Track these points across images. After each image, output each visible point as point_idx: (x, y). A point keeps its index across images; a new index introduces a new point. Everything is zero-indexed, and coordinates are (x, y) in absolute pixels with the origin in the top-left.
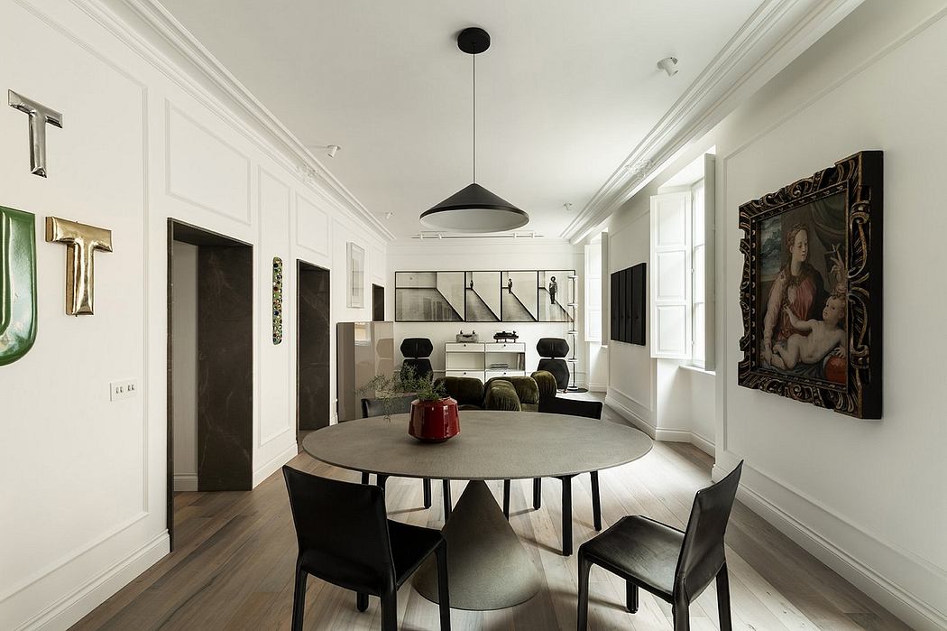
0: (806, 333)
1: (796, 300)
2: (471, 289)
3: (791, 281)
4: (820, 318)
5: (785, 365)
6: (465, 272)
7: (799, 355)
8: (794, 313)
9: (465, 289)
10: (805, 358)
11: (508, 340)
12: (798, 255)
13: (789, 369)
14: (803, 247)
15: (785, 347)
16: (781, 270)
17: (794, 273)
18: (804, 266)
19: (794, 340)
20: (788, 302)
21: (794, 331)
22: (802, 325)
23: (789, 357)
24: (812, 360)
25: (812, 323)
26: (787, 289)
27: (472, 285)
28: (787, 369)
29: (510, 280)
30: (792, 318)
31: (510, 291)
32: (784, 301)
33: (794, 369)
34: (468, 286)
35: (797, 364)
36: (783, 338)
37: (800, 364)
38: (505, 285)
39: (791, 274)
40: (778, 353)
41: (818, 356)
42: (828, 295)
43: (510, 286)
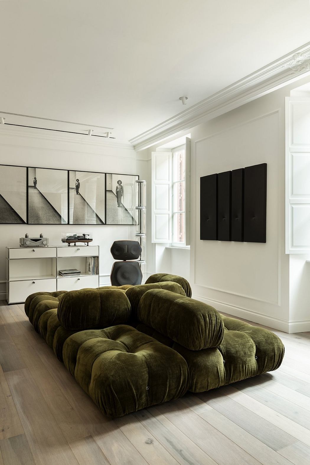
2: (35, 187)
6: (27, 168)
9: (28, 187)
11: (77, 244)
27: (35, 183)
29: (78, 180)
31: (77, 192)
34: (31, 183)
38: (73, 185)
43: (78, 187)
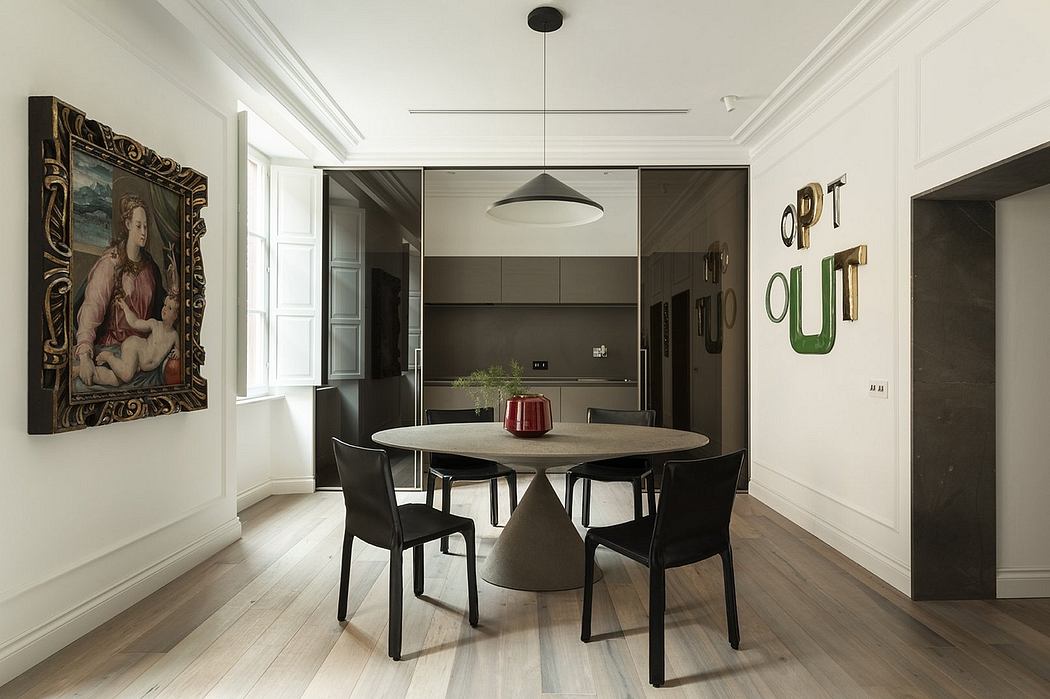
0: (145, 334)
1: (134, 293)
3: (125, 266)
4: (159, 318)
5: (119, 378)
7: (138, 362)
8: (131, 308)
10: (145, 365)
12: (136, 237)
13: (124, 383)
14: (142, 228)
15: (118, 354)
16: (113, 245)
17: (132, 255)
18: (143, 252)
19: (131, 345)
20: (122, 294)
21: (130, 332)
22: (140, 324)
23: (124, 366)
24: (153, 366)
25: (152, 323)
26: (121, 275)
28: (122, 383)
30: (129, 316)
32: (116, 290)
33: (132, 380)
35: (136, 374)
36: (115, 342)
37: (139, 373)
39: (127, 257)
40: (107, 365)
41: (158, 360)
42: (165, 294)
